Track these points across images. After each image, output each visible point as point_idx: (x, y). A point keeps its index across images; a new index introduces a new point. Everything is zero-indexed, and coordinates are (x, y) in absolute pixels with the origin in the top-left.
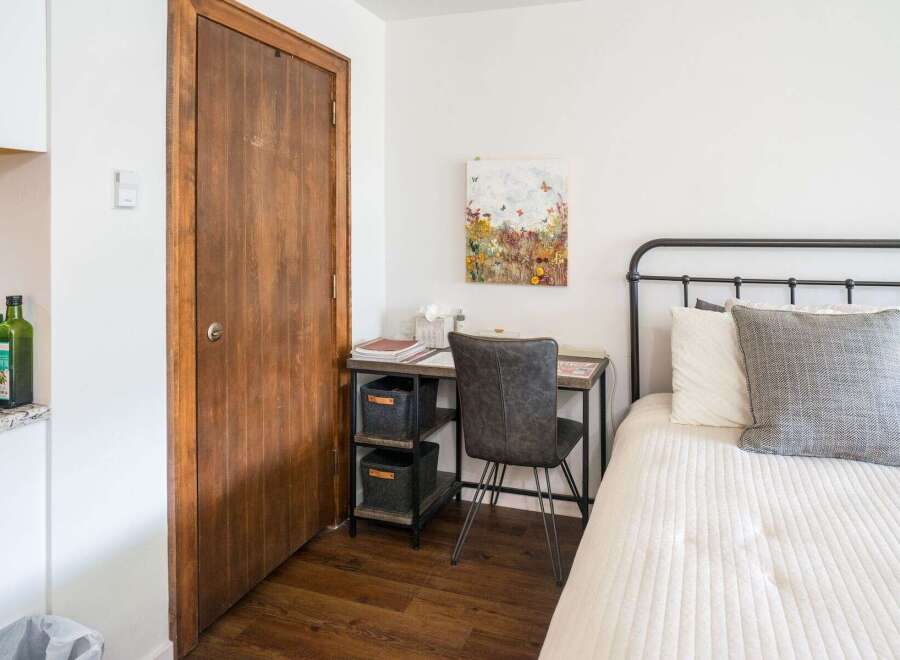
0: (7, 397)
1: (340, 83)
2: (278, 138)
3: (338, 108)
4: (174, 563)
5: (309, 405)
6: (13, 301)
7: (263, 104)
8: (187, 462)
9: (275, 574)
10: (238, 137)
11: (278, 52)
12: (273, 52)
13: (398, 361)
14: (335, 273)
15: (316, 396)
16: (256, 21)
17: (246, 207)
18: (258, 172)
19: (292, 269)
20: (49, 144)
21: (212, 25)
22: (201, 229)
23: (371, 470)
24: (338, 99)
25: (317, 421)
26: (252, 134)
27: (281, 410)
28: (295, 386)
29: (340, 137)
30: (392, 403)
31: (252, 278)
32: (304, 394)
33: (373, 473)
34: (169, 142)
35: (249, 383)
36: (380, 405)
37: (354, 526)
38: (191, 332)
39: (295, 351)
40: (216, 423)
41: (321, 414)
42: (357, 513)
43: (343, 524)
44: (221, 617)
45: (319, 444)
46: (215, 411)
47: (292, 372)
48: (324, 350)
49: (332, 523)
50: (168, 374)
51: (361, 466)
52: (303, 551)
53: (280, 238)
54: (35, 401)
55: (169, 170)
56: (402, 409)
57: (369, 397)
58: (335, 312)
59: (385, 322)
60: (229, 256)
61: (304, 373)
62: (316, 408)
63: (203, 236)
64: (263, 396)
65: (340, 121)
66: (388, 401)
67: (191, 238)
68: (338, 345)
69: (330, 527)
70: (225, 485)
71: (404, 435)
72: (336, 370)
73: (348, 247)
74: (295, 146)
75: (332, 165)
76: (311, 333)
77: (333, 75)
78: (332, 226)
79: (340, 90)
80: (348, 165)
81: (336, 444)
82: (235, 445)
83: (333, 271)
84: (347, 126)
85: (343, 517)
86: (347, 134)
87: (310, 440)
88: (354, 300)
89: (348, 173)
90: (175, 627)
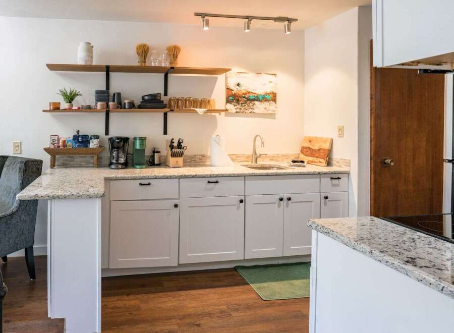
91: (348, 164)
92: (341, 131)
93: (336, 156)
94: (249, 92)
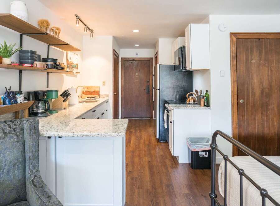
2: (260, 59)
6: (207, 91)
10: (247, 61)
12: (258, 40)
16: (252, 34)
18: (254, 68)
19: (266, 91)
20: (210, 67)
21: (240, 39)
26: (252, 60)
35: (252, 114)
39: (267, 111)
40: (243, 120)
46: (242, 117)
47: (267, 115)
53: (262, 83)
60: (246, 86)
63: (239, 82)
64: (256, 118)
91: (108, 96)
92: (104, 83)
93: (101, 93)
94: (73, 63)
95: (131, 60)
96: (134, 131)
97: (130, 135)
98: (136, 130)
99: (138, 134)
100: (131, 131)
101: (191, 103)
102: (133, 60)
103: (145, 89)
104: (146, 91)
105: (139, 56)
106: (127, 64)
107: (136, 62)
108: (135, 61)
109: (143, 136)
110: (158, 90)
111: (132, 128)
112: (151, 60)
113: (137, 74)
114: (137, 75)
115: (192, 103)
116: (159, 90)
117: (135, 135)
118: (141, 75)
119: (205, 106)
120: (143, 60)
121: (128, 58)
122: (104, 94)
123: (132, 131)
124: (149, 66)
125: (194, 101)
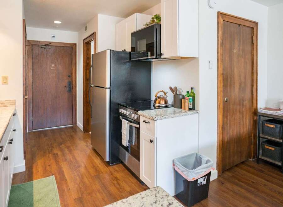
0: (192, 108)
1: (255, 30)
2: (239, 49)
3: (254, 38)
4: (218, 153)
5: (246, 123)
6: (192, 88)
7: (236, 40)
8: (221, 130)
9: (237, 166)
10: (231, 49)
11: (239, 25)
12: (238, 25)
13: (277, 115)
14: (253, 87)
15: (247, 121)
16: (235, 18)
17: (233, 68)
18: (235, 59)
19: (243, 85)
20: (199, 56)
21: (226, 22)
22: (224, 74)
23: (265, 146)
24: (254, 35)
25: (248, 128)
26: (234, 48)
27: (240, 122)
28: (243, 117)
29: (255, 47)
30: (274, 127)
31: (234, 86)
32: (244, 120)
33: (266, 147)
34: (218, 53)
35: (233, 114)
36: (269, 127)
37: (259, 161)
38: (222, 99)
39: (243, 108)
40: (226, 123)
41: (249, 126)
42: (260, 157)
43: (254, 159)
44: (225, 171)
45: (248, 134)
46: (226, 119)
47: (242, 113)
48: (250, 109)
49: (251, 159)
50: (218, 108)
51: (262, 144)
52: (243, 163)
53: (240, 76)
54: (196, 109)
55: (218, 60)
56: (278, 130)
57: (265, 124)
58: (253, 98)
59: (267, 102)
60: (229, 80)
61: (245, 114)
62: (248, 124)
63: (224, 76)
64: (236, 118)
65: (255, 42)
66: (273, 126)
67: (222, 76)
68: (254, 108)
69: (250, 159)
70: (228, 137)
71: (278, 138)
72: (253, 115)
73: (257, 79)
74: (243, 50)
75: (252, 55)
76: (247, 103)
77: (253, 28)
78: (252, 73)
79: (255, 33)
80: (257, 55)
81: (252, 136)
82: (230, 129)
83: (252, 86)
84: (257, 43)
85: (254, 157)
86: (257, 45)
87: (246, 133)
88: (258, 95)
89: (257, 57)
90: (218, 168)
92: (5, 80)
95: (44, 44)
96: (59, 153)
97: (56, 161)
98: (62, 150)
99: (69, 157)
100: (54, 154)
101: (161, 105)
102: (48, 45)
103: (65, 87)
104: (67, 89)
105: (57, 40)
106: (37, 50)
107: (53, 49)
108: (50, 47)
109: (78, 159)
110: (108, 88)
111: (53, 147)
112: (74, 47)
113: (53, 65)
114: (53, 67)
115: (164, 106)
116: (110, 88)
117: (66, 160)
118: (60, 67)
119: (190, 109)
120: (63, 46)
121: (40, 42)
122: (6, 101)
123: (57, 154)
124: (71, 54)
125: (166, 102)
